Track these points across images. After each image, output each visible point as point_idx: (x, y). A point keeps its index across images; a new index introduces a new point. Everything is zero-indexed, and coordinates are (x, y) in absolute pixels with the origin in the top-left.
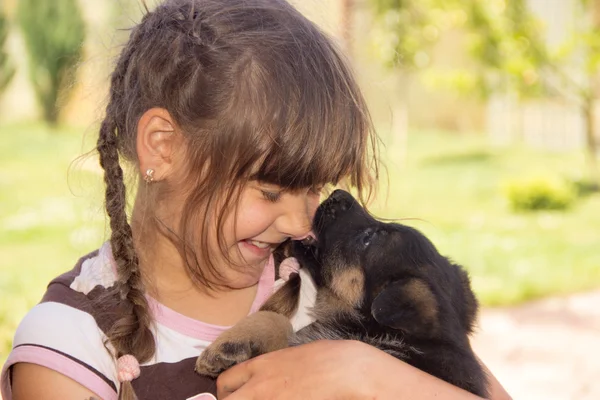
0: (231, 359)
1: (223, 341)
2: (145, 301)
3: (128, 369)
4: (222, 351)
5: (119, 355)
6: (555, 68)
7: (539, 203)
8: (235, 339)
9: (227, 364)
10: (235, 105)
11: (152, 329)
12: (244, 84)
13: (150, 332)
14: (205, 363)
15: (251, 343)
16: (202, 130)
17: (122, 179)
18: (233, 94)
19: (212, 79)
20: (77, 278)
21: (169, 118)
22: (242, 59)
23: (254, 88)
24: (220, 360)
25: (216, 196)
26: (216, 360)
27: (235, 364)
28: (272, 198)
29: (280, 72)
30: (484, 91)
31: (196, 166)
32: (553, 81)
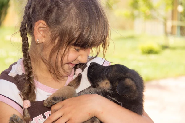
0: (55, 102)
1: (53, 96)
2: (34, 82)
3: (27, 105)
4: (52, 99)
5: (24, 99)
6: (155, 10)
7: (150, 52)
8: (57, 96)
9: (53, 104)
10: (67, 22)
11: (35, 91)
12: (70, 15)
13: (35, 92)
14: (46, 103)
15: (62, 97)
16: (56, 29)
17: (28, 41)
18: (67, 18)
19: (60, 12)
20: (10, 72)
21: (45, 24)
22: (70, 6)
23: (74, 16)
24: (51, 102)
25: (60, 50)
26: (50, 102)
27: (56, 103)
28: (78, 50)
29: (82, 11)
30: (133, 17)
31: (53, 40)
32: (155, 14)
